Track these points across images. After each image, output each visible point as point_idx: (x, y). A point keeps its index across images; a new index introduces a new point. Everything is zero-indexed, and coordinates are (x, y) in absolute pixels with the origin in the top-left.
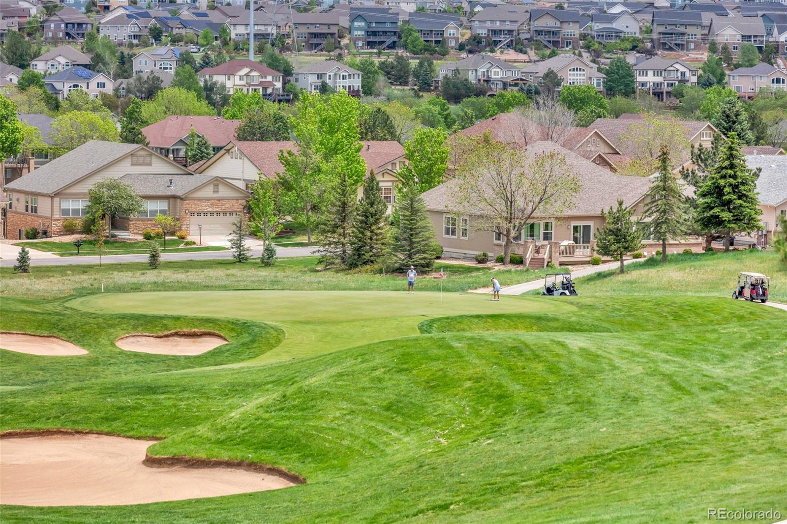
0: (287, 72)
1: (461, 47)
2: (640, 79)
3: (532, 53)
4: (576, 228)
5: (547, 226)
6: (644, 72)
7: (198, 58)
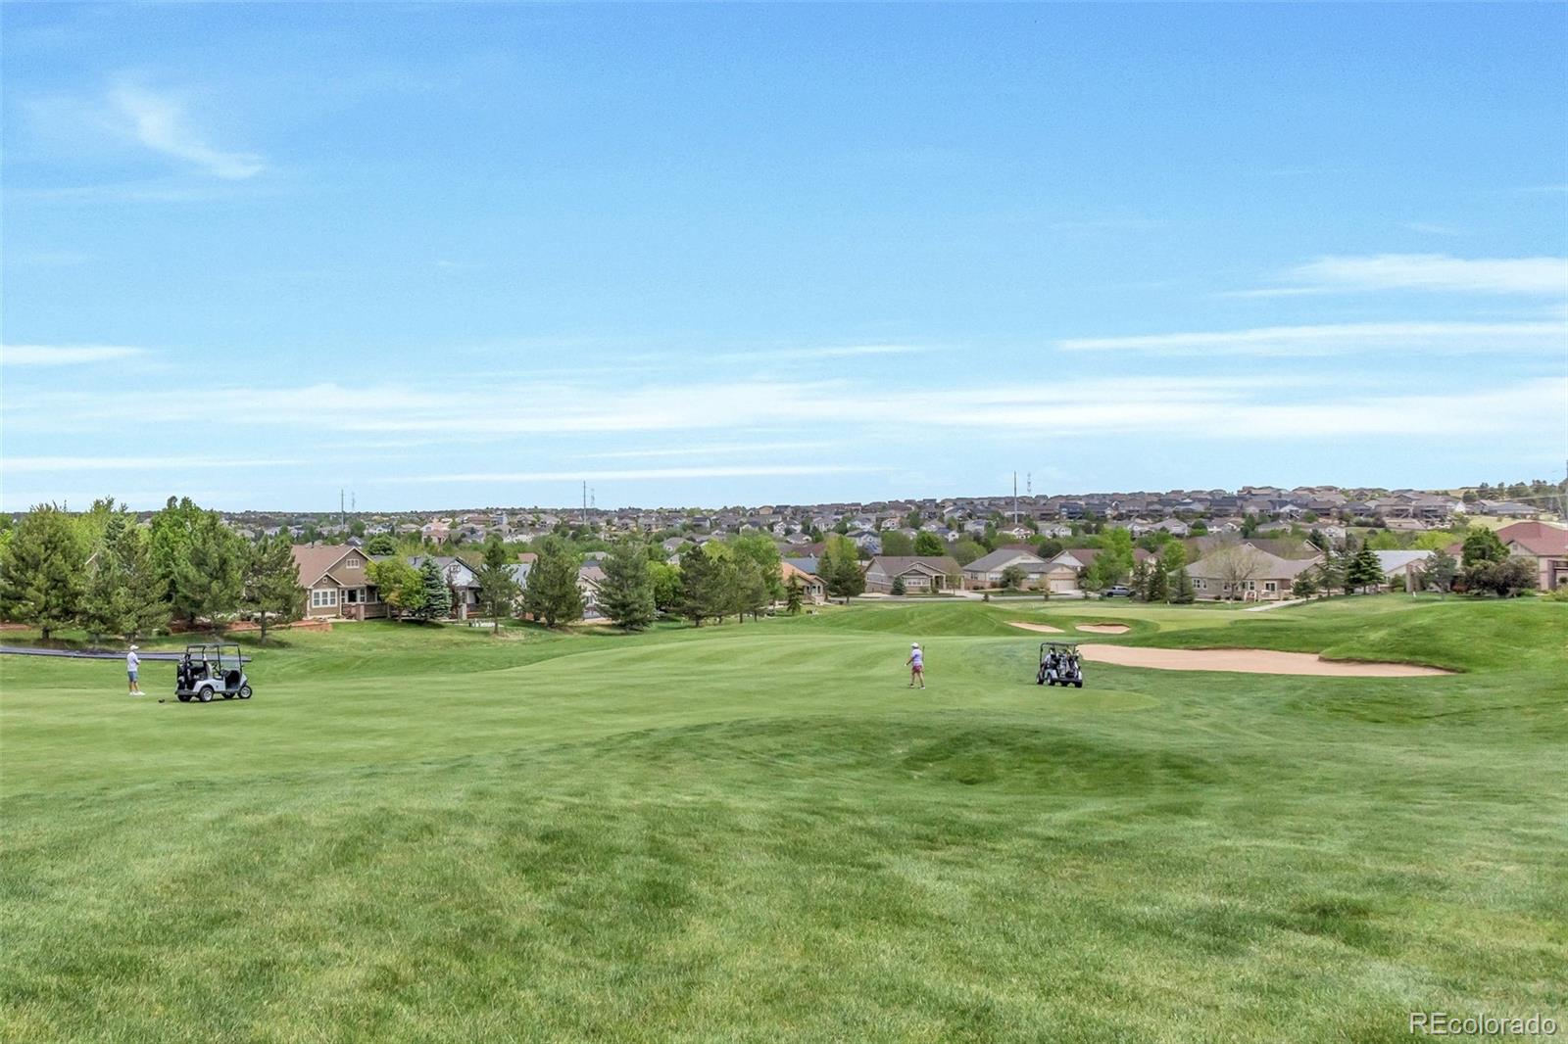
0: (1036, 529)
1: (1114, 518)
2: (1210, 530)
3: (1150, 520)
4: (1267, 585)
5: (1251, 583)
6: (1212, 526)
7: (994, 524)
